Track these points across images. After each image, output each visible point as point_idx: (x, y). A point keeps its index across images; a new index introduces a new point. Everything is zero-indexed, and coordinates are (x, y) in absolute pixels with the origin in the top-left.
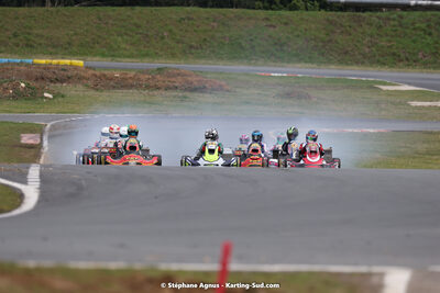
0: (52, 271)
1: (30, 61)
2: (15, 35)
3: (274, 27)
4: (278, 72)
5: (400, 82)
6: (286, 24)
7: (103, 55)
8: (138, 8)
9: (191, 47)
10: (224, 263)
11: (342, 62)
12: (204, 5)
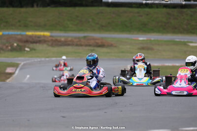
1: (23, 33)
2: (19, 21)
3: (141, 16)
4: (142, 38)
6: (147, 15)
7: (61, 30)
8: (77, 8)
9: (102, 26)
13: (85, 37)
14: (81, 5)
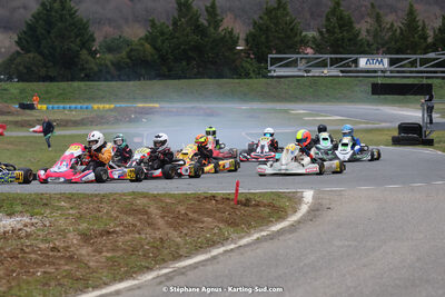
0: (165, 195)
3: (242, 87)
4: (245, 106)
5: (299, 109)
6: (248, 85)
10: (237, 190)
11: (273, 101)
12: (211, 78)
13: (193, 108)
14: (185, 78)
